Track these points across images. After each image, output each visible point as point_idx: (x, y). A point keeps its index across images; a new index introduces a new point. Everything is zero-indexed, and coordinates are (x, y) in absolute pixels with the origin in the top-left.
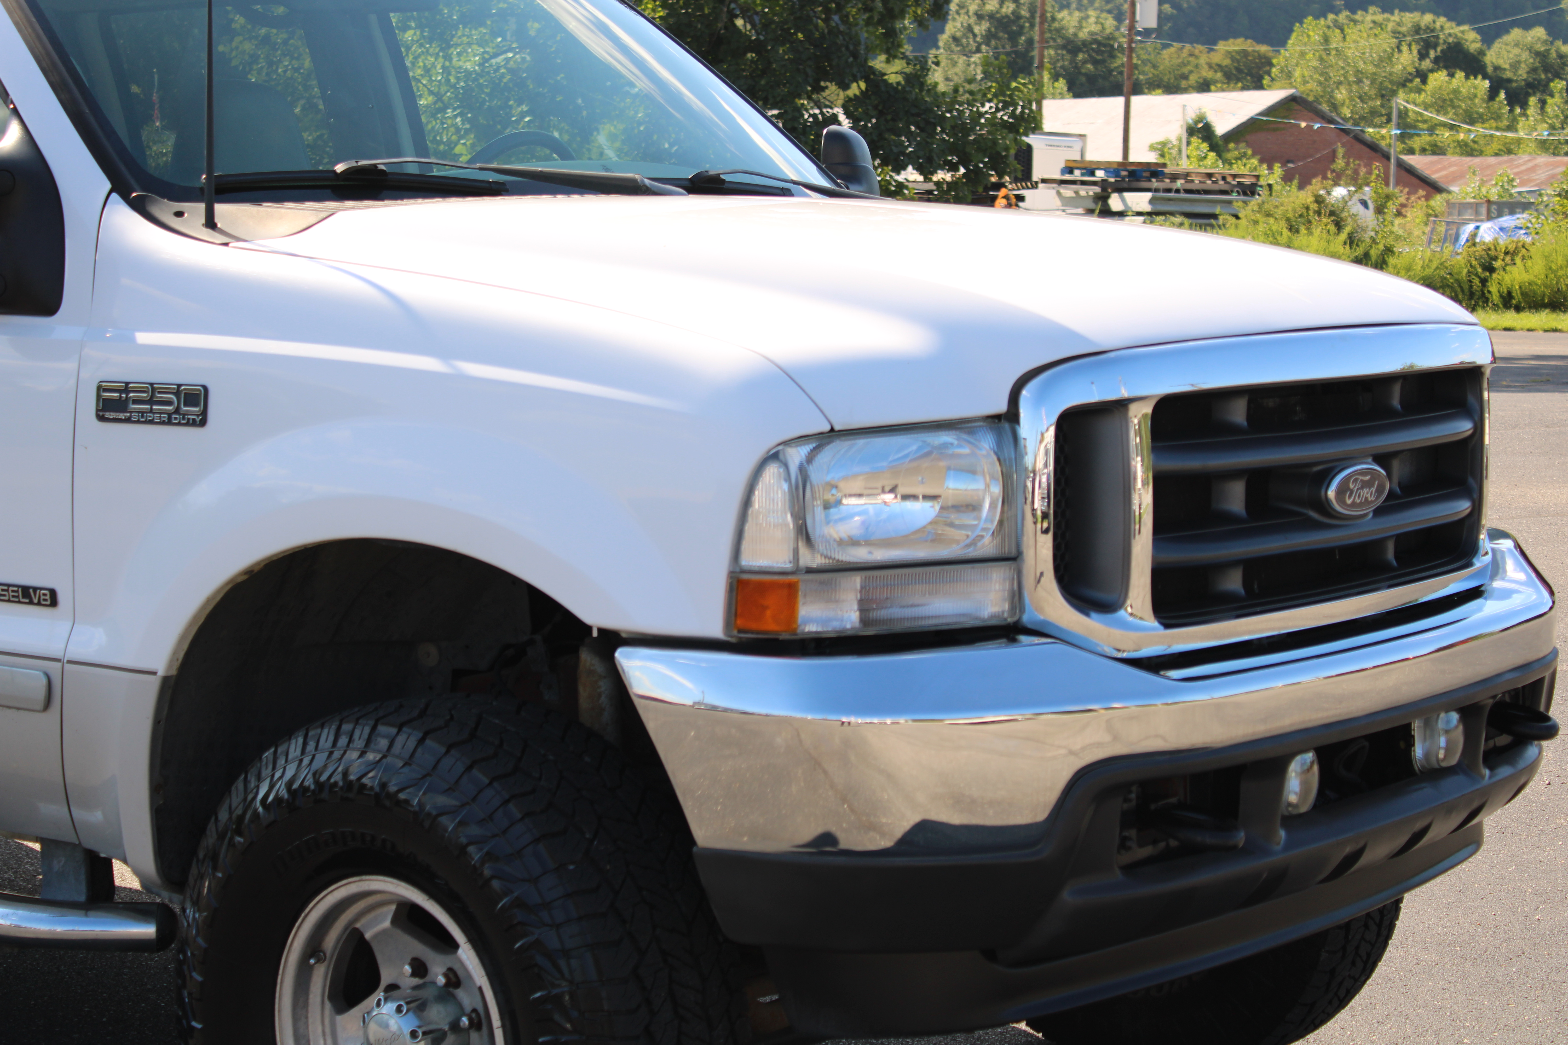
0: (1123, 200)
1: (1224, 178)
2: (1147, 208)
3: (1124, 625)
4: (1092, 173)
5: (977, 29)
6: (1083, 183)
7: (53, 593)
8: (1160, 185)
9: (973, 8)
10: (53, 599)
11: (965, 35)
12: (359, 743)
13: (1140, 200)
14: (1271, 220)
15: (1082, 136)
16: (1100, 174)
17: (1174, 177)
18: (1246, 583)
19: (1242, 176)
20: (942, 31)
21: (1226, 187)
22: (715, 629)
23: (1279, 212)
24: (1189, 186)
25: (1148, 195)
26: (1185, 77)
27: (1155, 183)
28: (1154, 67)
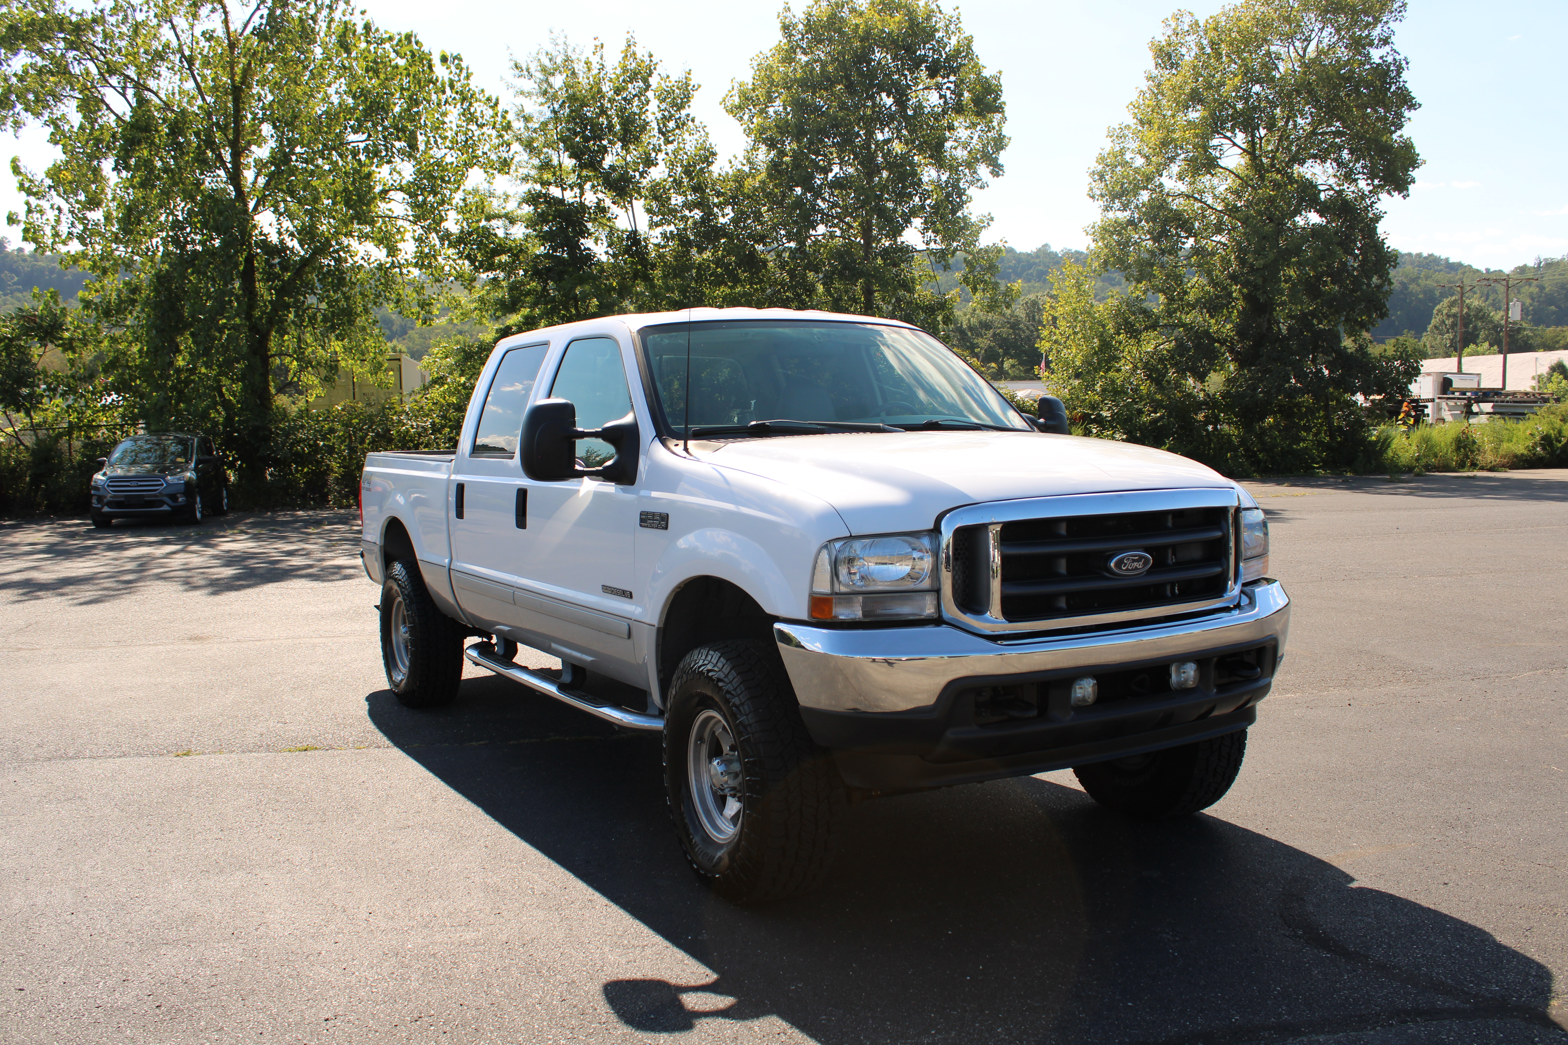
0: (1479, 407)
1: (1534, 395)
2: (1491, 410)
3: (988, 621)
4: (1464, 394)
5: (1447, 322)
6: (1459, 399)
7: (631, 593)
8: (1499, 399)
9: (1445, 312)
10: (630, 596)
11: (1440, 325)
12: (703, 657)
13: (1487, 407)
14: (1552, 416)
15: (1479, 375)
16: (1469, 394)
17: (1507, 395)
18: (1067, 603)
19: (1545, 394)
20: (1430, 323)
21: (1535, 399)
22: (804, 616)
23: (1558, 411)
24: (1515, 399)
25: (1492, 404)
26: (1558, 342)
27: (1496, 398)
28: (1542, 338)
